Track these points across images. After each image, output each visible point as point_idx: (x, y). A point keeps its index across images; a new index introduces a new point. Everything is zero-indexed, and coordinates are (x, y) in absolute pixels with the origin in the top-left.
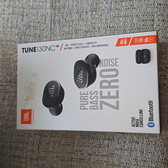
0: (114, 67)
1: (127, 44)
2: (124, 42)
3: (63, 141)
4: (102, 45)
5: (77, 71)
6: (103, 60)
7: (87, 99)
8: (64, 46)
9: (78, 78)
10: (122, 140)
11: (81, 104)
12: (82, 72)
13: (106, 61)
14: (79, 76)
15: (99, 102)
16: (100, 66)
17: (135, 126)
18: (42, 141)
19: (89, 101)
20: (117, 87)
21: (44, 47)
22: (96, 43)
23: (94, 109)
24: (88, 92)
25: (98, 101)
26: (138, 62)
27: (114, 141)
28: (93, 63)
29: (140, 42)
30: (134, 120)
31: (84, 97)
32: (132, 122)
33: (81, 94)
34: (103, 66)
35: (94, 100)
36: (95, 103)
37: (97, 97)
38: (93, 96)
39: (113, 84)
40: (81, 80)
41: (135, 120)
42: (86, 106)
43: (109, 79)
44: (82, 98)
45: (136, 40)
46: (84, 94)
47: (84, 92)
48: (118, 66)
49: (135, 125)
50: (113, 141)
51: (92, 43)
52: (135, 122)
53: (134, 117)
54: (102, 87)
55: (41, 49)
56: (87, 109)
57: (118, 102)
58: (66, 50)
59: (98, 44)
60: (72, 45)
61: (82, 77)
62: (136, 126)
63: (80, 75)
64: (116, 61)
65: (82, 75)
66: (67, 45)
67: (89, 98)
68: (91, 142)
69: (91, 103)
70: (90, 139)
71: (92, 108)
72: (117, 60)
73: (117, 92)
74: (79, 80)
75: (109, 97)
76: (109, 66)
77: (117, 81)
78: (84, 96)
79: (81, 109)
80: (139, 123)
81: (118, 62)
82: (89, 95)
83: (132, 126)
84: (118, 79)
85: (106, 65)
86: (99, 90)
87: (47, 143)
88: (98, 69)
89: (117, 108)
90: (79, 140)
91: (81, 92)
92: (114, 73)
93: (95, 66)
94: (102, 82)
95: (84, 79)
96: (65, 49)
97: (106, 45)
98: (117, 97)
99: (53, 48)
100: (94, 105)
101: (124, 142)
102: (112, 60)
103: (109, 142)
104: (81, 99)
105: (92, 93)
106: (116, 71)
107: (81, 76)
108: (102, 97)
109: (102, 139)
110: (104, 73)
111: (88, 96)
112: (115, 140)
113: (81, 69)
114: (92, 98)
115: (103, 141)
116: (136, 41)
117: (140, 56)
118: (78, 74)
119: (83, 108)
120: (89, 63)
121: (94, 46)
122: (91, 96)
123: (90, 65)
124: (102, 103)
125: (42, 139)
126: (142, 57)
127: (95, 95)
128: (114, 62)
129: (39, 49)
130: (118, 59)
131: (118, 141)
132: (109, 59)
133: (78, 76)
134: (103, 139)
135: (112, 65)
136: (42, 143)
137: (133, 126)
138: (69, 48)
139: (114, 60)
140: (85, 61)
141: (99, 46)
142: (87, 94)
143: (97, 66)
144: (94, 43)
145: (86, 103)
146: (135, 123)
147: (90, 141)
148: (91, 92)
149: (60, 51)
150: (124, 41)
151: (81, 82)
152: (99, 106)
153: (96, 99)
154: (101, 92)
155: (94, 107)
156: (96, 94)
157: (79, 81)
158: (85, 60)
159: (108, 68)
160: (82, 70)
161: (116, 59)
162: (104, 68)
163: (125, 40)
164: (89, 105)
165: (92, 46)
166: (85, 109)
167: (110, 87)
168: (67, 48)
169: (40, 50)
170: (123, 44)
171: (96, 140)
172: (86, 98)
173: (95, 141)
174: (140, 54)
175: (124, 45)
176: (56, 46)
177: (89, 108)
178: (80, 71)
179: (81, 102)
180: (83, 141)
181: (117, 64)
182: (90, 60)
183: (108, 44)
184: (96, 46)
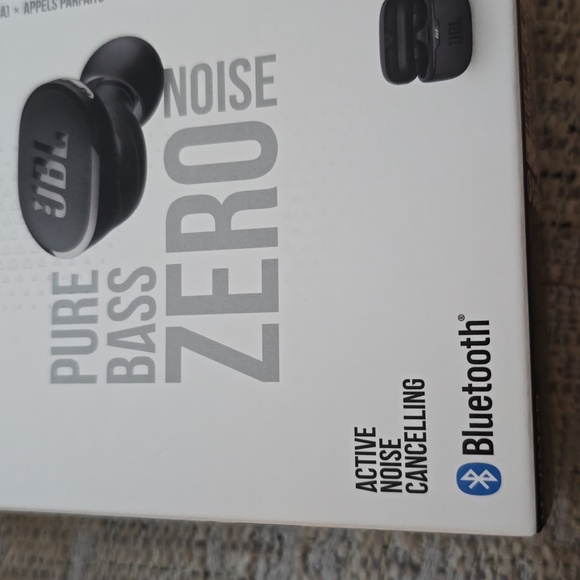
0: (253, 114)
5: (39, 146)
6: (182, 70)
7: (93, 319)
9: (41, 191)
10: (323, 552)
11: (55, 351)
12: (62, 153)
13: (201, 75)
14: (46, 178)
15: (159, 338)
16: (167, 113)
17: (378, 486)
19: (104, 327)
20: (268, 237)
23: (130, 378)
24: (95, 274)
25: (152, 328)
26: (397, 70)
27: (280, 554)
28: (124, 96)
30: (373, 444)
31: (75, 307)
32: (358, 462)
33: (57, 290)
34: (182, 111)
35: (134, 321)
36: (137, 339)
37: (151, 302)
38: (127, 298)
39: (242, 221)
41: (377, 449)
42: (86, 364)
43: (220, 191)
44: (65, 312)
46: (74, 288)
47: (74, 277)
48: (273, 102)
49: (379, 478)
50: (274, 559)
52: (379, 460)
53: (369, 431)
54: (177, 241)
56: (91, 379)
57: (271, 334)
62: (383, 490)
63: (56, 174)
64: (259, 70)
67: (100, 311)
68: (156, 558)
69: (113, 339)
70: (154, 542)
71: (120, 371)
72: (268, 69)
73: (270, 268)
75: (221, 300)
76: (222, 107)
77: (268, 199)
78: (75, 298)
79: (55, 379)
80: (404, 470)
81: (270, 80)
82: (104, 294)
83: (359, 486)
84: (275, 190)
85: (202, 102)
86: (160, 261)
88: (156, 131)
89: (267, 369)
90: (94, 546)
91: (55, 276)
92: (250, 150)
93: (137, 111)
94: (178, 210)
95: (75, 195)
98: (267, 300)
100: (129, 355)
102: (240, 70)
103: (254, 560)
104: (56, 320)
105: (118, 280)
106: (263, 134)
107: (59, 176)
108: (178, 304)
109: (218, 544)
110: (190, 156)
111: (93, 303)
112: (286, 553)
114: (118, 309)
115: (222, 557)
117: (410, 32)
119: (65, 372)
120: (106, 94)
122: (116, 301)
123: (110, 109)
124: (178, 339)
126: (419, 36)
127: (135, 291)
128: (249, 78)
130: (272, 58)
131: (304, 557)
132: (221, 65)
134: (223, 547)
135: (240, 98)
137: (366, 485)
139: (247, 68)
140: (81, 85)
142: (93, 288)
143: (148, 111)
145: (85, 342)
146: (378, 468)
147: (149, 555)
148: (116, 272)
151: (60, 214)
152: (159, 358)
153: (145, 317)
154: (174, 272)
155: (130, 365)
156: (145, 288)
157: (48, 210)
158: (83, 78)
159: (214, 118)
160: (65, 139)
161: (260, 61)
162: (193, 120)
164: (106, 353)
166: (76, 379)
167: (223, 238)
171: (183, 550)
172: (84, 311)
173: (181, 557)
174: (409, 19)
177: (102, 376)
179: (56, 334)
180: (118, 554)
181: (269, 92)
182: (107, 78)
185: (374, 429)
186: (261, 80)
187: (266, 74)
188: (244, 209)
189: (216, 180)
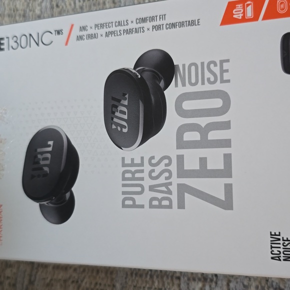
0: (218, 86)
1: (255, 18)
2: (244, 13)
3: (85, 281)
4: (182, 24)
5: (114, 99)
6: (184, 66)
7: (142, 179)
8: (76, 32)
9: (115, 120)
11: (124, 193)
12: (126, 103)
13: (193, 68)
14: (117, 114)
15: (174, 188)
16: (176, 85)
17: (282, 258)
18: (35, 277)
19: (147, 183)
20: (227, 143)
21: (24, 38)
22: (163, 17)
23: (160, 206)
24: (142, 158)
25: (170, 184)
27: (216, 283)
28: (156, 77)
30: (279, 239)
31: (133, 173)
32: (272, 247)
33: (124, 165)
34: (184, 85)
35: (162, 180)
36: (164, 189)
37: (170, 172)
38: (158, 169)
39: (213, 135)
40: (124, 123)
41: (281, 242)
42: (139, 199)
43: (203, 121)
44: (128, 175)
46: (133, 164)
47: (133, 160)
48: (228, 81)
49: (282, 255)
50: (213, 285)
51: (152, 19)
52: (282, 247)
53: (277, 233)
54: (181, 144)
55: (16, 42)
56: (142, 206)
57: (228, 188)
58: (81, 42)
59: (169, 20)
60: (96, 26)
61: (126, 117)
62: (284, 260)
64: (221, 66)
65: (125, 110)
66: (83, 28)
67: (145, 175)
68: (156, 284)
69: (152, 188)
70: (155, 277)
71: (155, 203)
72: (226, 66)
73: (228, 158)
74: (117, 124)
75: (203, 171)
76: (203, 83)
77: (226, 125)
78: (133, 169)
79: (124, 206)
81: (227, 71)
82: (147, 168)
83: (272, 258)
84: (229, 121)
85: (193, 81)
86: (174, 153)
87: (48, 285)
88: (171, 94)
89: (227, 204)
90: (126, 278)
91: (123, 159)
92: (218, 103)
93: (162, 84)
94: (182, 130)
95: (132, 122)
96: (80, 38)
97: (192, 23)
98: (227, 172)
99: (46, 38)
100: (160, 196)
101: (244, 286)
102: (212, 66)
103: (204, 286)
104: (124, 179)
105: (153, 161)
107: (124, 113)
108: (182, 173)
109: (186, 278)
110: (187, 105)
111: (142, 171)
112: (219, 282)
113: (124, 95)
114: (154, 175)
115: (188, 284)
116: (282, 6)
118: (114, 109)
119: (129, 202)
120: (146, 76)
121: (158, 28)
122: (153, 171)
123: (148, 83)
124: (183, 189)
125: (37, 272)
127: (162, 166)
128: (217, 70)
129: (12, 43)
130: (228, 61)
131: (228, 285)
132: (202, 64)
133: (113, 113)
134: (189, 279)
135: (212, 79)
136: (36, 283)
137: (276, 258)
138: (91, 37)
139: (215, 65)
140: (134, 71)
141: (173, 25)
142: (142, 164)
143: (167, 85)
144: (158, 18)
145: (139, 189)
146: (282, 250)
147: (153, 282)
148: (153, 158)
149: (66, 44)
150: (244, 8)
151: (125, 130)
152: (174, 197)
153: (167, 178)
154: (180, 159)
155: (160, 201)
156: (166, 165)
157: (119, 129)
158: (135, 68)
159: (199, 88)
160: (127, 96)
161: (222, 62)
162: (189, 89)
163: (248, 5)
164: (148, 194)
165: (154, 27)
166: (134, 206)
167: (204, 143)
168: (85, 37)
169: (15, 45)
170: (244, 17)
171: (169, 280)
172: (137, 175)
173: (168, 284)
175: (244, 20)
176: (53, 32)
177: (147, 205)
178: (119, 101)
179: (124, 185)
180: (137, 282)
181: (226, 76)
182: (147, 69)
183: (198, 20)
184: (164, 26)
185: (279, 233)
186: (223, 71)
187: (225, 68)
188: (214, 130)
189: (200, 117)
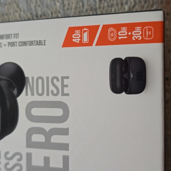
0: (59, 98)
1: (90, 44)
2: (81, 38)
4: (31, 43)
6: (33, 78)
13: (40, 81)
16: (27, 94)
20: (65, 147)
22: (16, 35)
26: (116, 88)
28: (10, 86)
29: (120, 38)
34: (33, 94)
37: (21, 166)
38: (12, 163)
39: (56, 139)
43: (47, 127)
45: (112, 32)
48: (68, 95)
51: (8, 36)
54: (30, 144)
59: (21, 39)
64: (62, 82)
67: (2, 166)
72: (66, 82)
73: (66, 159)
76: (48, 95)
77: (65, 132)
81: (67, 86)
82: (3, 160)
84: (68, 129)
85: (40, 91)
86: (24, 151)
88: (23, 100)
92: (58, 112)
93: (15, 92)
94: (31, 132)
97: (39, 43)
98: (65, 170)
102: (55, 80)
105: (8, 156)
110: (36, 112)
111: (0, 163)
114: (9, 167)
116: (112, 34)
117: (122, 74)
120: (3, 84)
121: (12, 44)
122: (8, 163)
123: (5, 90)
126: (125, 76)
128: (59, 84)
130: (67, 78)
132: (48, 78)
135: (55, 92)
139: (58, 80)
141: (24, 44)
143: (19, 93)
144: (13, 36)
148: (8, 153)
150: (81, 34)
154: (29, 156)
156: (18, 160)
159: (44, 98)
161: (63, 78)
162: (36, 98)
163: (85, 31)
165: (9, 44)
167: (48, 145)
170: (81, 41)
174: (121, 69)
175: (81, 44)
181: (66, 90)
182: (4, 78)
183: (44, 41)
184: (18, 43)
186: (63, 86)
187: (65, 84)
188: (56, 135)
189: (45, 122)
